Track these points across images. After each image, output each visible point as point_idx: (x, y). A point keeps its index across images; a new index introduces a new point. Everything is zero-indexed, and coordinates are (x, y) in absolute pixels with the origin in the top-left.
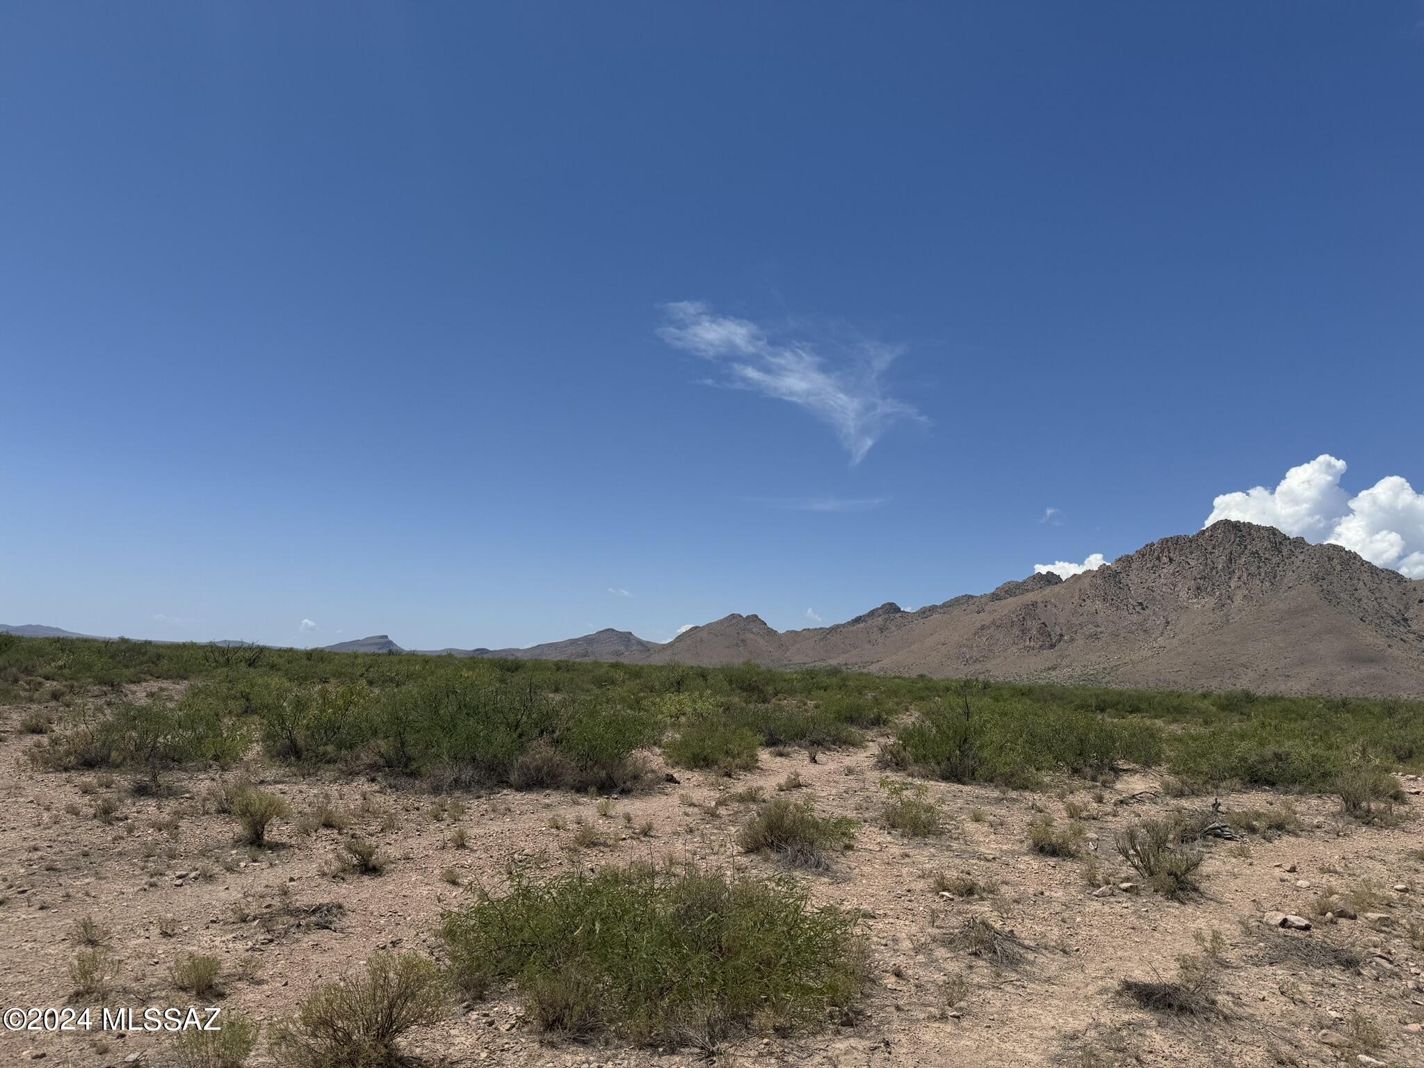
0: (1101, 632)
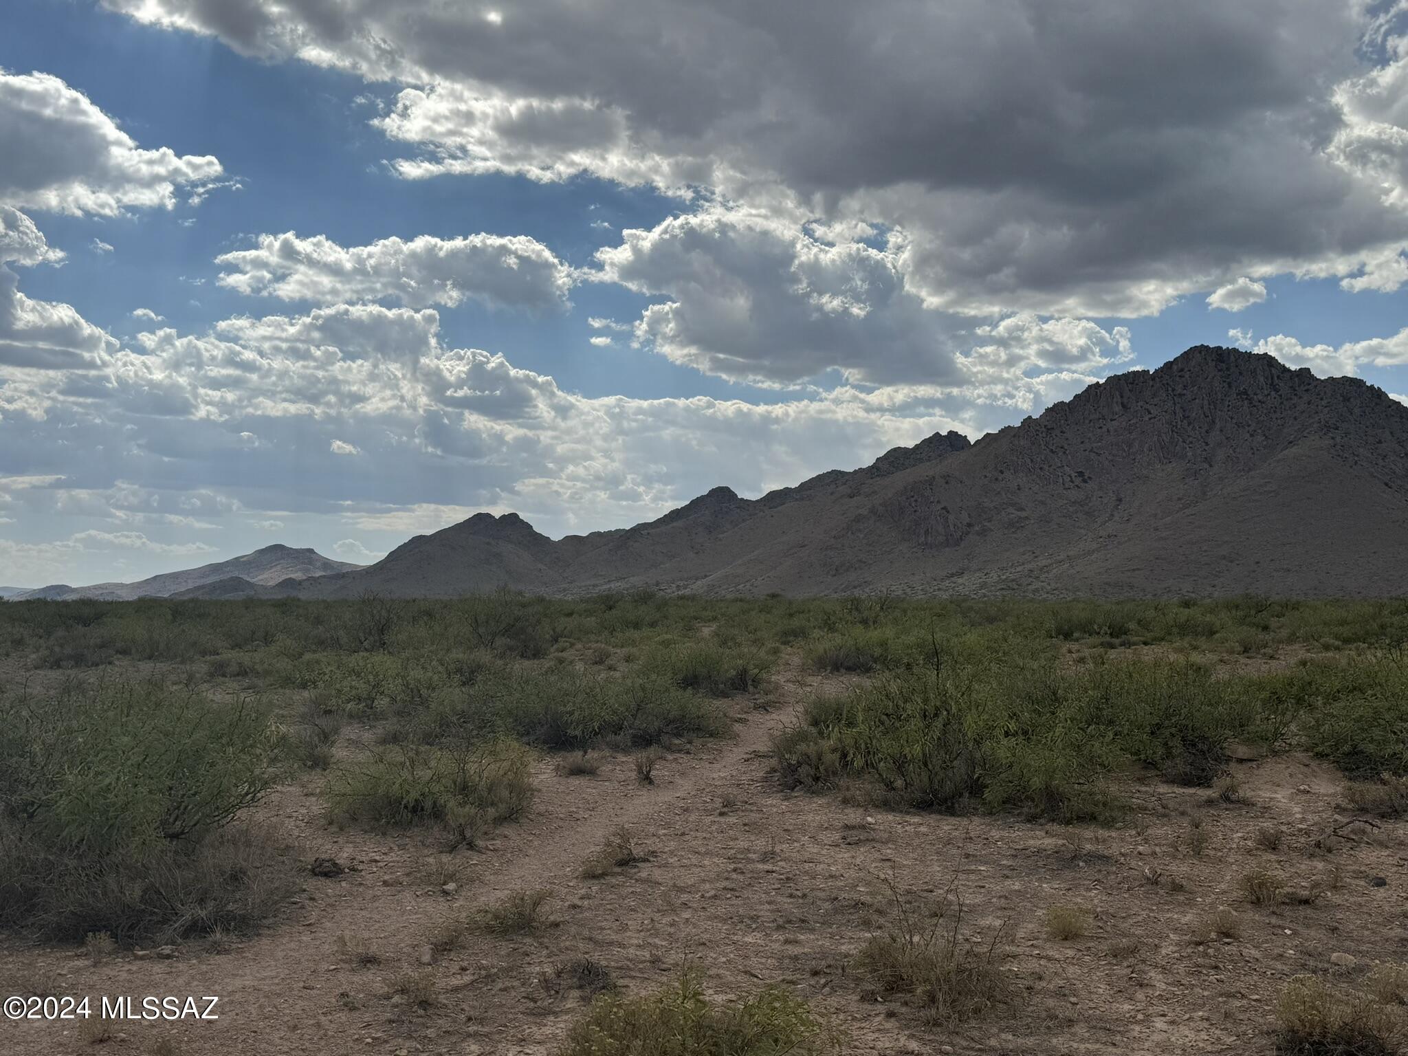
0: (1027, 518)
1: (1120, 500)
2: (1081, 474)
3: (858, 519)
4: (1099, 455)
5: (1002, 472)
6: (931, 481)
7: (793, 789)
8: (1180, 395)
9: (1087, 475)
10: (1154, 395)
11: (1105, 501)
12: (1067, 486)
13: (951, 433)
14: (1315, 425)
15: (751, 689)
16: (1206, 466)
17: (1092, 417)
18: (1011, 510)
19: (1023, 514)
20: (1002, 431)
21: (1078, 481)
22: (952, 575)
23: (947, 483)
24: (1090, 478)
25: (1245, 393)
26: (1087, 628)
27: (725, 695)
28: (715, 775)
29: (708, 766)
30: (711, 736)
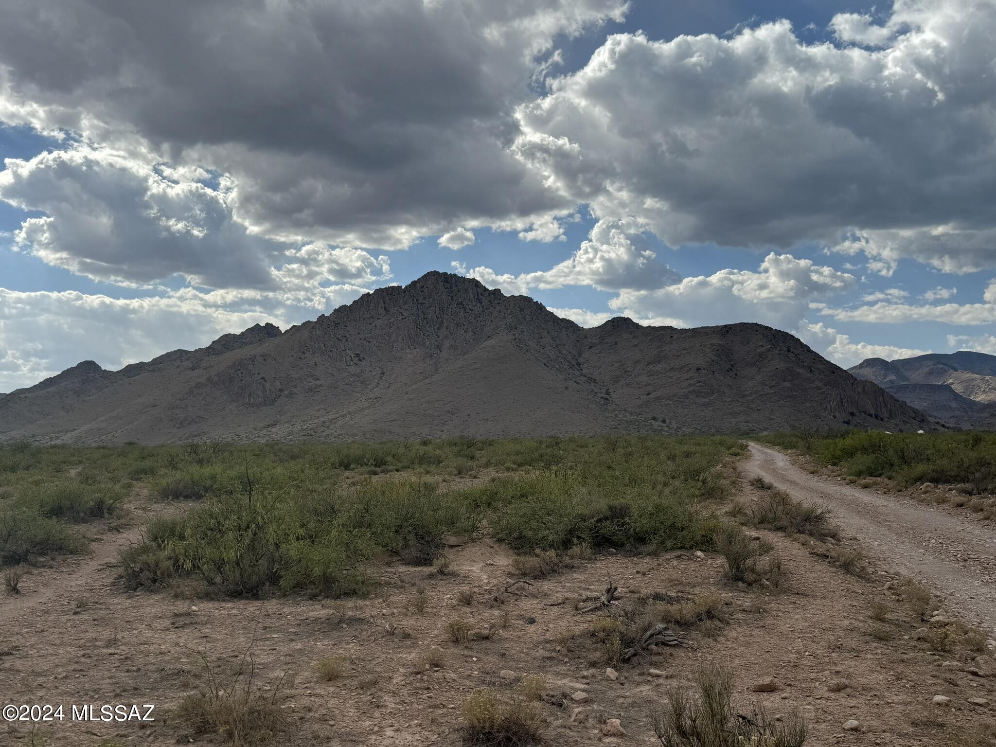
0: (321, 385)
1: (383, 373)
2: (358, 355)
3: (199, 386)
4: (369, 342)
5: (304, 353)
6: (253, 359)
7: (135, 590)
8: (422, 304)
9: (361, 356)
10: (405, 303)
11: (374, 373)
12: (348, 363)
13: (267, 324)
14: (504, 326)
15: (106, 515)
16: (438, 351)
17: (365, 316)
18: (310, 379)
19: (319, 383)
20: (304, 324)
21: (356, 360)
22: (269, 426)
23: (265, 360)
24: (364, 358)
25: (462, 304)
26: (359, 461)
27: (84, 521)
28: (73, 584)
29: (67, 576)
30: (71, 553)
